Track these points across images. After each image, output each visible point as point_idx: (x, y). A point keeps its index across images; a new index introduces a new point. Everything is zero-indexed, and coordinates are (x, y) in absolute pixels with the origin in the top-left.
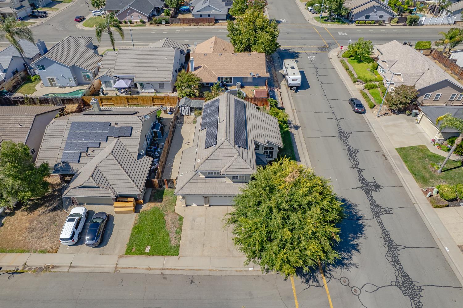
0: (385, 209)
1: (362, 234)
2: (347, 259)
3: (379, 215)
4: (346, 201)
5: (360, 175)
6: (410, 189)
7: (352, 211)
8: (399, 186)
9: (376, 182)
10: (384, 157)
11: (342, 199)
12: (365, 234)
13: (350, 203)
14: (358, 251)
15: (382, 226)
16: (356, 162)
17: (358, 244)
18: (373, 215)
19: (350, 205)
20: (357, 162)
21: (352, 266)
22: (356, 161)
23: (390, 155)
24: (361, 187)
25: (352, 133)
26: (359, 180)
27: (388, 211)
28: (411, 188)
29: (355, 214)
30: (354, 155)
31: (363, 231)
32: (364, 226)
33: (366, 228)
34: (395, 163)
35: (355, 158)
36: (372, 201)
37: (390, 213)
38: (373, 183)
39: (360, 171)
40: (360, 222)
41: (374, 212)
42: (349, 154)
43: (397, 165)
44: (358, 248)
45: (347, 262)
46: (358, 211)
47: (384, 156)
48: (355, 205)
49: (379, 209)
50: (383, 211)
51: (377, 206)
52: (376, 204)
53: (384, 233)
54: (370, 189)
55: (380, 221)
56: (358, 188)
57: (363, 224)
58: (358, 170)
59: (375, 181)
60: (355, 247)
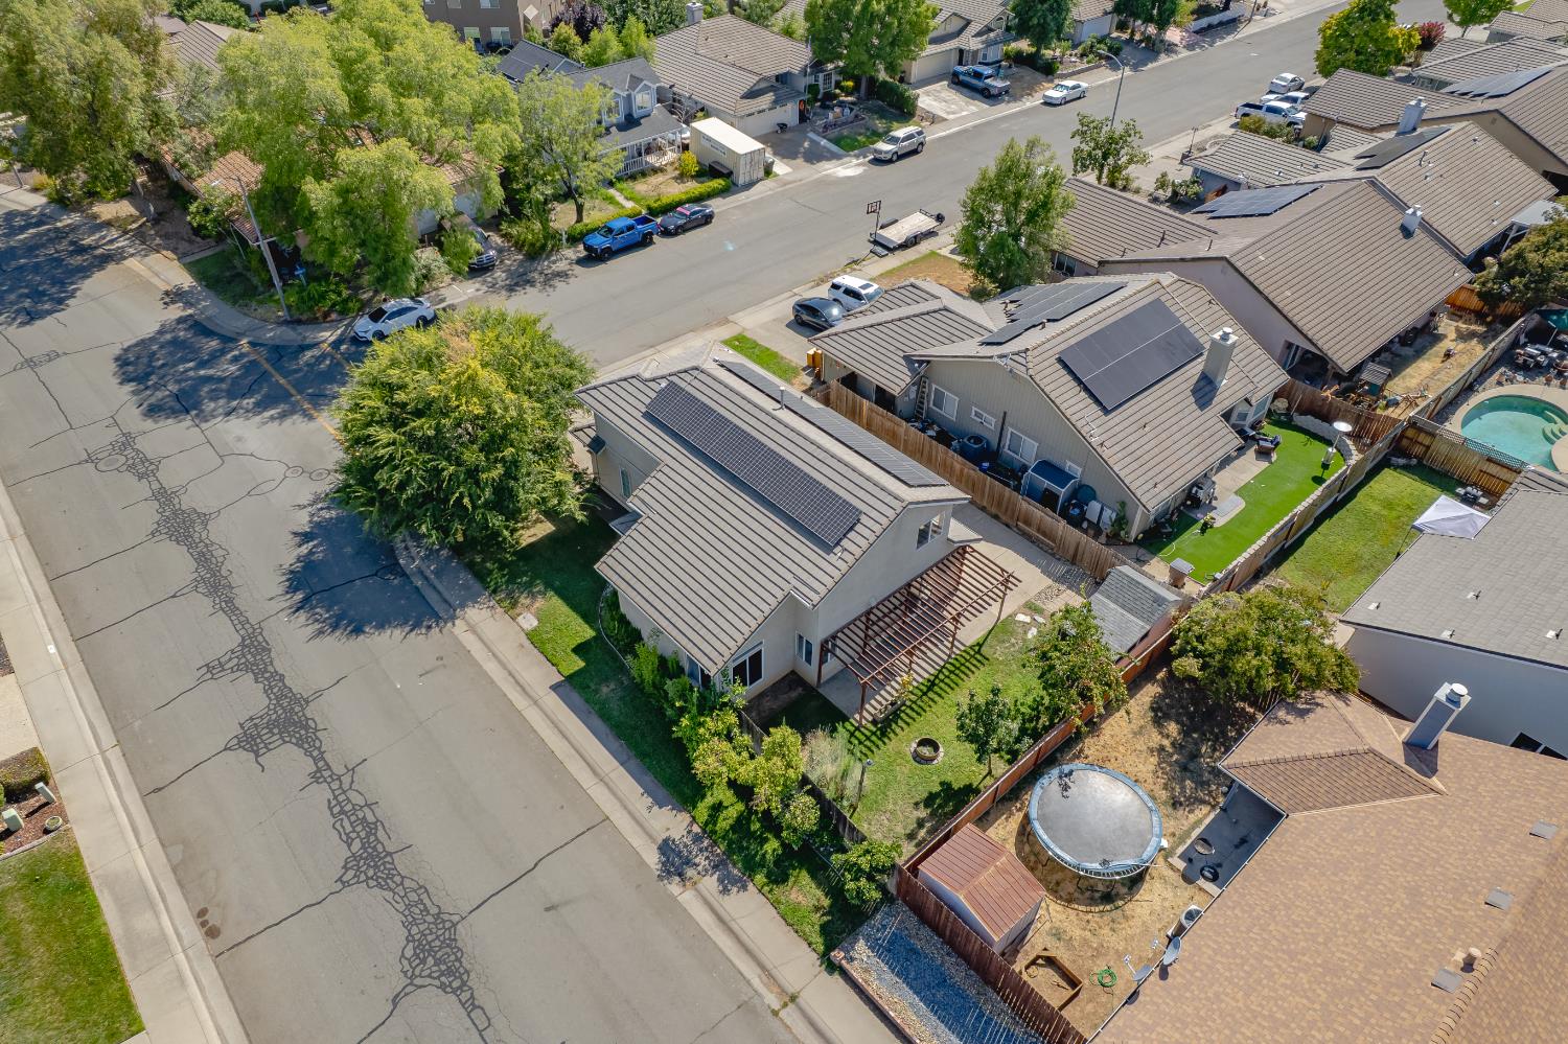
0: (223, 670)
1: (292, 572)
2: (322, 509)
3: (243, 640)
4: (352, 632)
5: (315, 753)
6: (116, 802)
7: (328, 611)
8: (160, 789)
9: (252, 755)
10: (213, 918)
11: (364, 632)
12: (284, 574)
13: (338, 633)
14: (295, 534)
15: (233, 618)
16: (340, 809)
17: (300, 546)
18: (261, 634)
19: (335, 627)
20: (336, 810)
21: (306, 503)
22: (342, 812)
23: (181, 957)
24: (307, 702)
25: (395, 1002)
26: (320, 727)
27: (213, 669)
28: (112, 808)
29: (318, 610)
30: (356, 845)
31: (288, 580)
32: (287, 593)
33: (280, 590)
34: (157, 916)
35: (349, 829)
36: (267, 675)
37: (207, 665)
38: (266, 747)
39: (319, 770)
40: (299, 596)
41: (260, 643)
42: (381, 833)
43: (152, 906)
44: (298, 539)
45: (319, 506)
46: (310, 621)
47: (212, 933)
48: (321, 632)
49: (243, 660)
50: (230, 659)
51: (247, 668)
52: (252, 671)
53: (230, 601)
54: (274, 717)
55: (239, 627)
56: (319, 693)
57: (289, 596)
58: (326, 774)
59: (257, 756)
60: (306, 537)
